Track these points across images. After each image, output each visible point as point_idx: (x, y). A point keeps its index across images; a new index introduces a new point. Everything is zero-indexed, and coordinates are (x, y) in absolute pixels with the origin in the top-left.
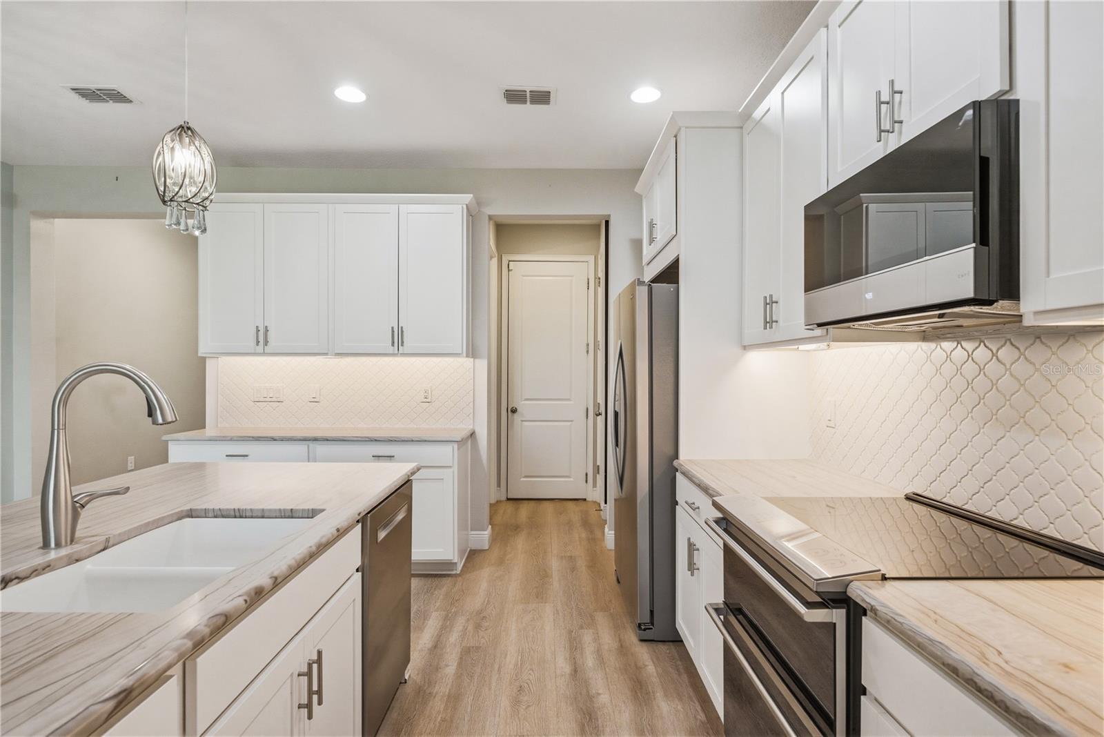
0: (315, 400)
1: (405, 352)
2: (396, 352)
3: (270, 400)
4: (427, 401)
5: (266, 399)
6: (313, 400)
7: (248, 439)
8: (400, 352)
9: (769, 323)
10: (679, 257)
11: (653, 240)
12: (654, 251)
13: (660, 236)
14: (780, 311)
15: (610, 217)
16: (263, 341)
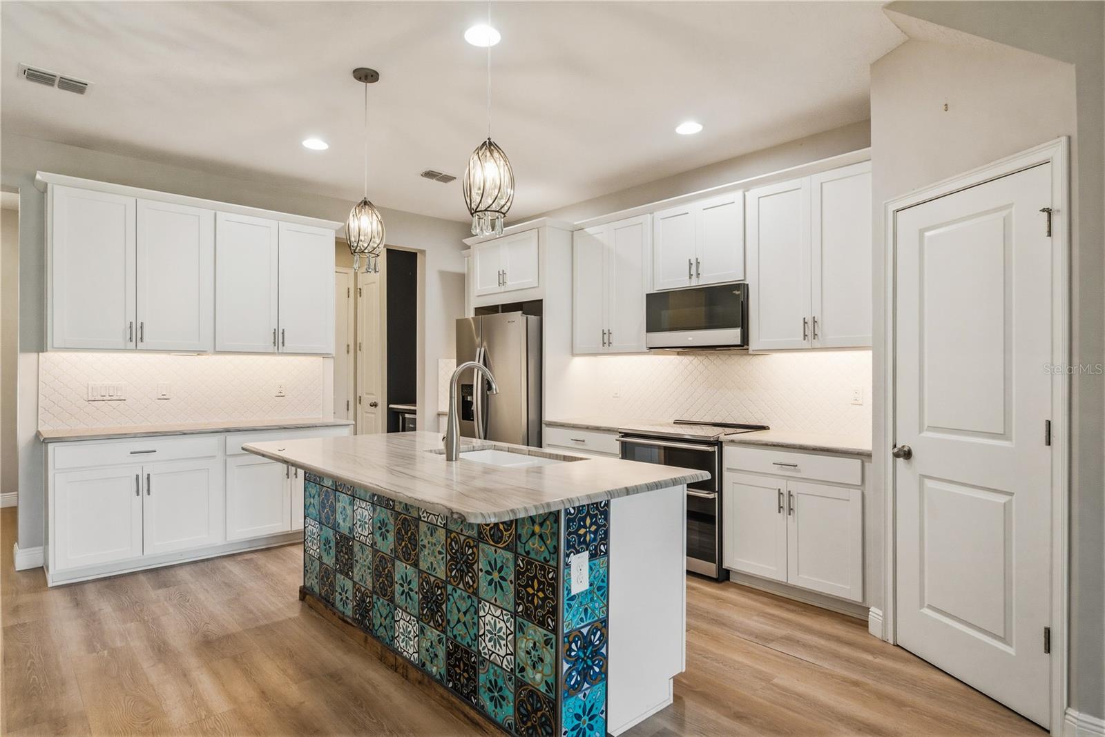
0: (165, 397)
1: (285, 352)
2: (276, 351)
3: (110, 398)
4: (281, 395)
5: (105, 398)
6: (162, 397)
7: (151, 435)
8: (280, 351)
9: (607, 344)
10: (542, 300)
11: (502, 283)
12: (503, 289)
13: (511, 283)
14: (614, 338)
15: (423, 252)
16: (135, 336)
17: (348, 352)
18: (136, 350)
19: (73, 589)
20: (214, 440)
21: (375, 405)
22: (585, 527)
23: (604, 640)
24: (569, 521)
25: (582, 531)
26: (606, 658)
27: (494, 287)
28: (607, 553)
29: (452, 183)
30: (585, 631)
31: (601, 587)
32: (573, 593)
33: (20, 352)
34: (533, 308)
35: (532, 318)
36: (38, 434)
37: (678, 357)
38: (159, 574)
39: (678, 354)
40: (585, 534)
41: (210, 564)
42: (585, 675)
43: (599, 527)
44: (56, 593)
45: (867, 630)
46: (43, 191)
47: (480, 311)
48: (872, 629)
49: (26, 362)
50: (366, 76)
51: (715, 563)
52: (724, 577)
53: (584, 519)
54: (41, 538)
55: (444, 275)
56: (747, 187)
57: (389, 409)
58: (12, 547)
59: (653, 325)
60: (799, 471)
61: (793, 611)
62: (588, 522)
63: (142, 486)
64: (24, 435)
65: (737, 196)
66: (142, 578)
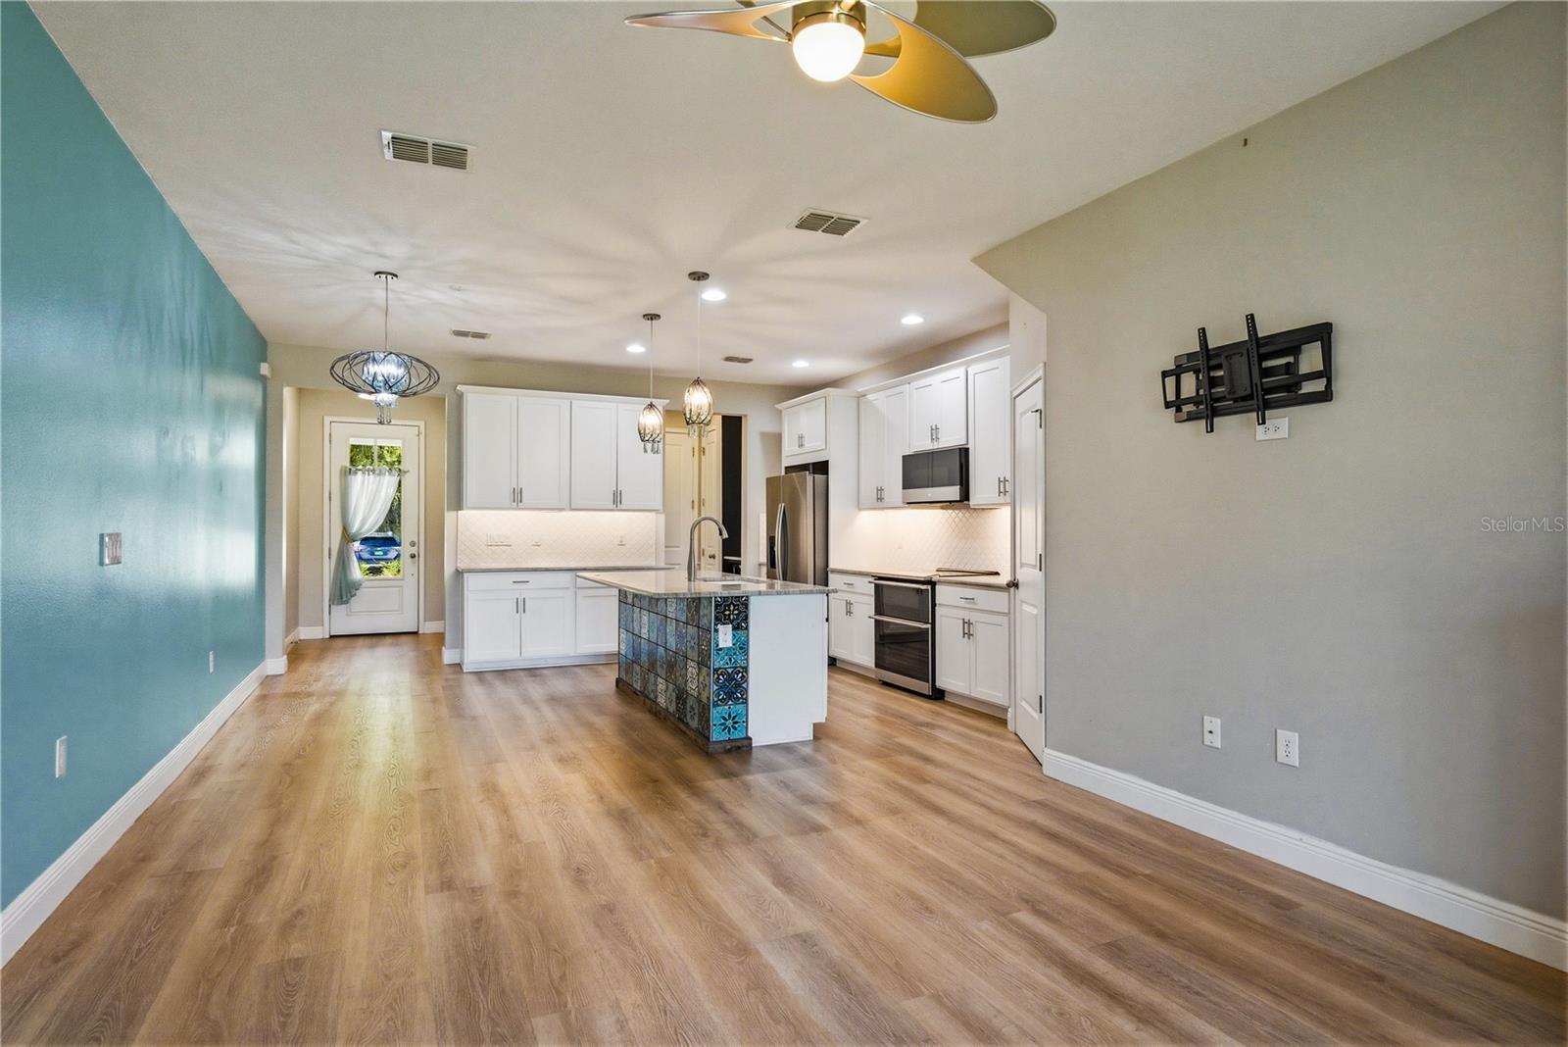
1: (623, 508)
2: (615, 508)
3: (501, 544)
4: (622, 544)
5: (498, 544)
6: (536, 544)
7: (527, 570)
8: (619, 508)
9: (879, 500)
10: (827, 461)
11: (801, 445)
12: (801, 451)
13: (808, 445)
14: (885, 494)
15: (745, 416)
16: (517, 498)
17: (693, 508)
18: (518, 508)
19: (479, 675)
20: (568, 576)
21: (713, 557)
22: (729, 610)
23: (745, 679)
24: (716, 607)
25: (727, 613)
26: (746, 691)
27: (796, 449)
28: (747, 628)
29: (751, 363)
30: (730, 671)
31: (743, 647)
32: (720, 646)
33: (448, 510)
34: (822, 468)
35: (820, 477)
36: (457, 571)
37: (942, 511)
38: (532, 672)
39: (942, 508)
40: (729, 615)
41: (565, 669)
42: (730, 695)
43: (740, 612)
44: (469, 676)
45: (1006, 727)
46: (460, 396)
47: (789, 469)
48: (1009, 727)
49: (450, 517)
50: (652, 317)
51: (928, 682)
52: (938, 695)
53: (729, 606)
54: (459, 643)
55: (764, 435)
56: (968, 364)
57: (724, 560)
58: (441, 650)
59: (908, 483)
60: (975, 603)
61: (969, 717)
62: (732, 608)
63: (521, 606)
64: (448, 570)
65: (960, 372)
66: (521, 673)
